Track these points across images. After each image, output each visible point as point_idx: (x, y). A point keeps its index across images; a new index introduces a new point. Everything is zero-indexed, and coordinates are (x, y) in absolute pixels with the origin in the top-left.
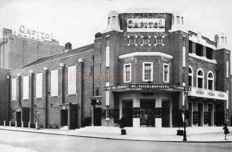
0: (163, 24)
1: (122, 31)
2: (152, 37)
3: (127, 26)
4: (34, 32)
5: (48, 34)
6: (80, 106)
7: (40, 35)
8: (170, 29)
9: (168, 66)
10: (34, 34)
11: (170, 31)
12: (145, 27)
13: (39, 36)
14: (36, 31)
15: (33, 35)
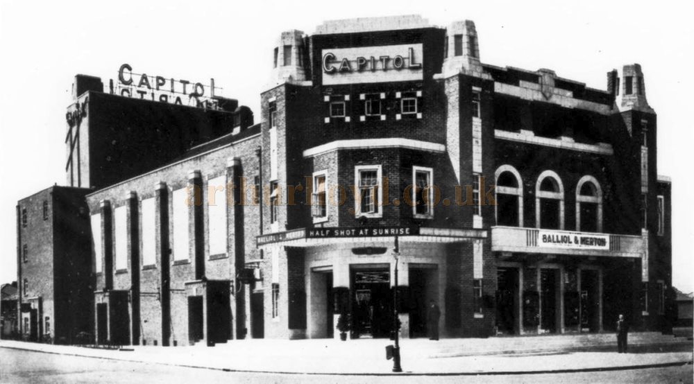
0: (419, 59)
1: (309, 83)
2: (391, 97)
3: (323, 71)
4: (161, 81)
5: (202, 83)
6: (233, 286)
7: (179, 87)
8: (439, 71)
9: (429, 172)
10: (160, 87)
11: (436, 76)
12: (369, 71)
13: (175, 90)
14: (164, 77)
15: (158, 89)
